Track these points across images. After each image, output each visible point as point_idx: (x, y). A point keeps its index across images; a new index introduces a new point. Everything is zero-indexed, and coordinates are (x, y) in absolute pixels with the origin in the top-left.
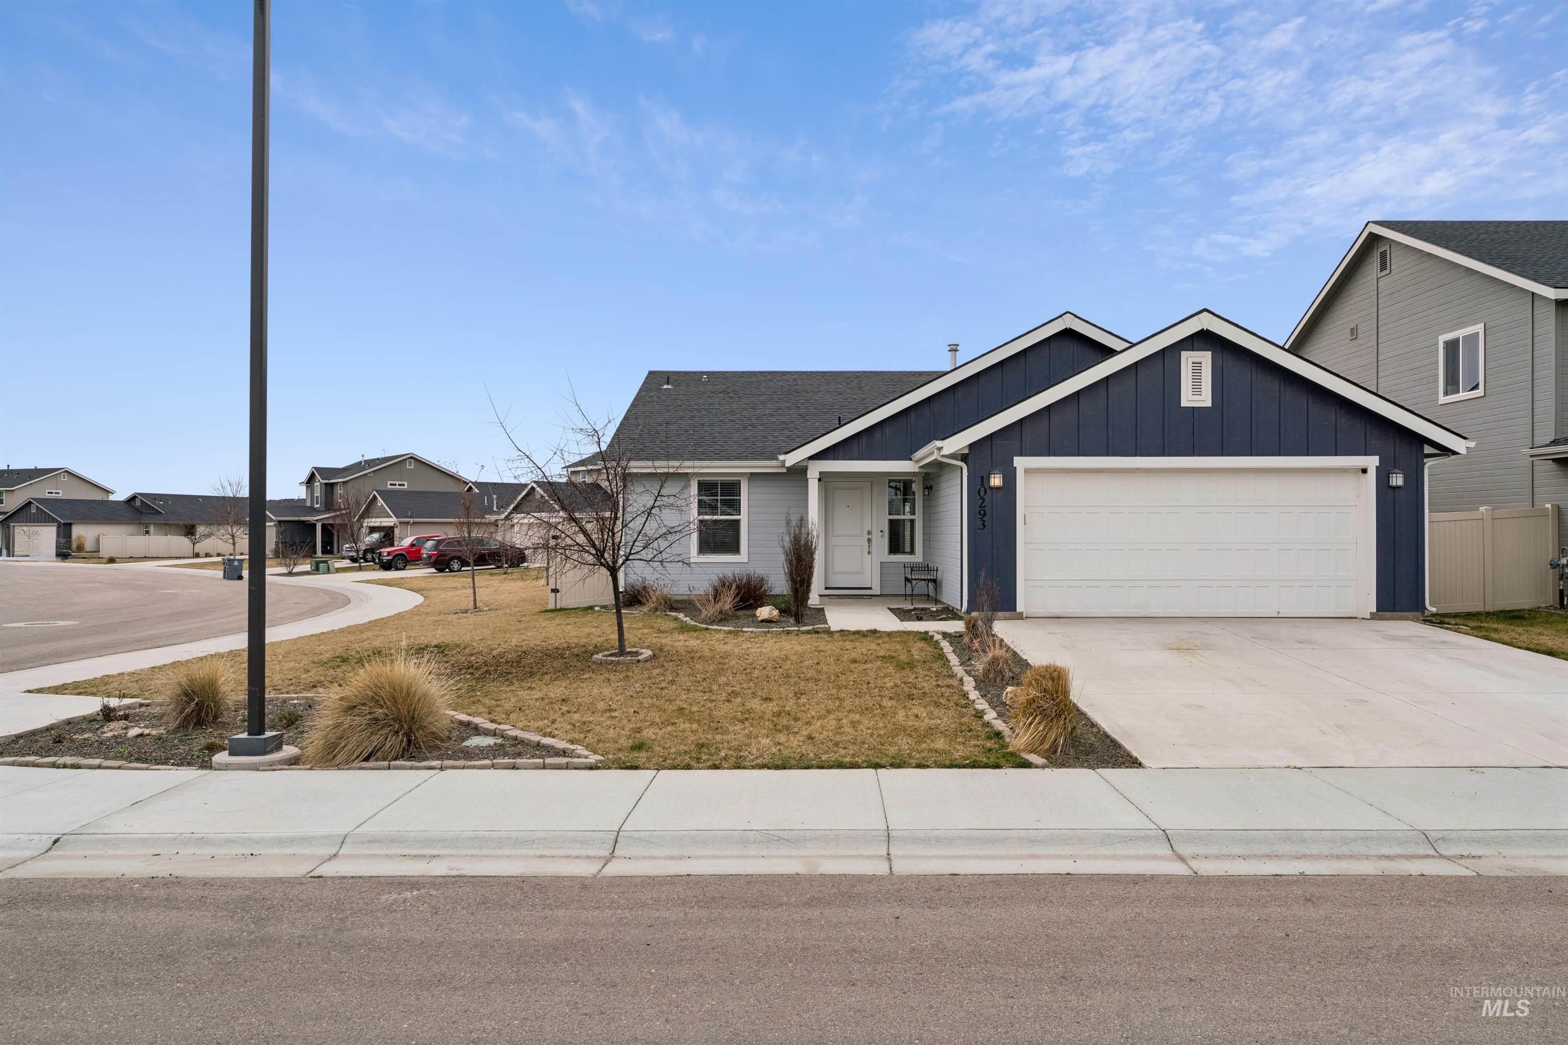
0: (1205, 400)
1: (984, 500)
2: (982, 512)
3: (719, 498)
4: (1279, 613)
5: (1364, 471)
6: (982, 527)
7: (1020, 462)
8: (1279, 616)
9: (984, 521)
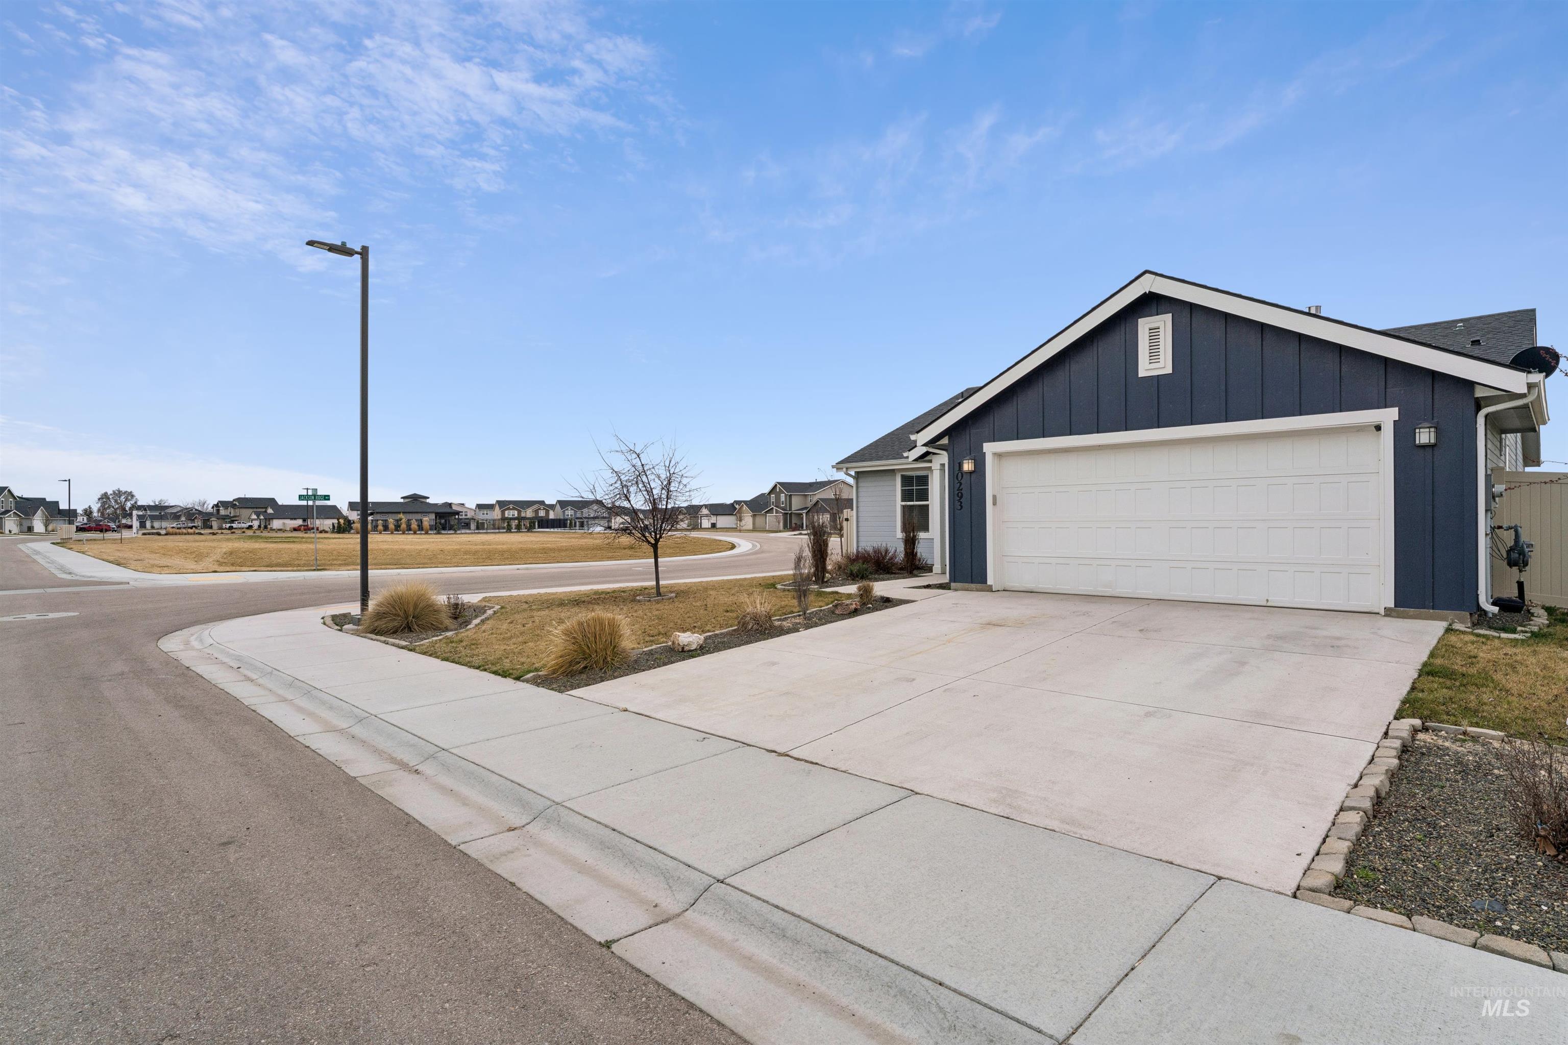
0: (1164, 365)
1: (961, 484)
2: (960, 494)
3: (915, 488)
4: (1267, 601)
5: (1378, 428)
6: (960, 507)
7: (989, 448)
8: (1269, 604)
9: (961, 503)
